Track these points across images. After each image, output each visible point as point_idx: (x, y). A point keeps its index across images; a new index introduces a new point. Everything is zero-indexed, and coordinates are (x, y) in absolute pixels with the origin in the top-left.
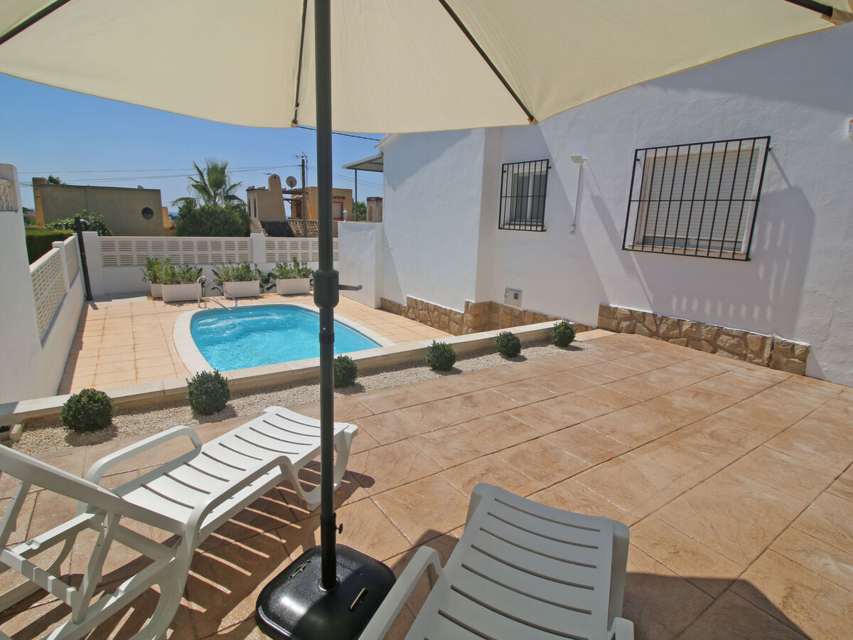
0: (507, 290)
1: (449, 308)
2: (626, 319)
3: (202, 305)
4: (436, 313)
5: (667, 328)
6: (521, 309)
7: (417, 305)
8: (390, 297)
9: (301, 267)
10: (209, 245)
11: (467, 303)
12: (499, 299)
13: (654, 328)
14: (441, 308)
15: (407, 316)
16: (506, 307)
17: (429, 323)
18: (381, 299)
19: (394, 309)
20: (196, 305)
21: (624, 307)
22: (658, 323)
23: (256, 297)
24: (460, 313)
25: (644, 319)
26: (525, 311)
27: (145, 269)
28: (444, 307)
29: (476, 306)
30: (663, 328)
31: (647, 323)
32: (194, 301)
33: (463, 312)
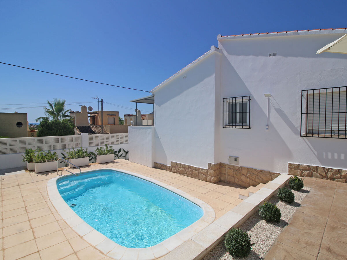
0: (230, 157)
1: (198, 167)
2: (306, 170)
3: (60, 173)
4: (190, 169)
5: (333, 174)
6: (239, 166)
7: (177, 165)
8: (160, 161)
9: (109, 149)
10: (60, 140)
11: (210, 165)
12: (226, 161)
13: (324, 174)
14: (192, 167)
15: (171, 171)
16: (230, 165)
17: (185, 174)
18: (154, 162)
19: (162, 167)
20: (56, 173)
21: (305, 164)
22: (326, 171)
23: (87, 166)
24: (205, 169)
25: (317, 170)
26: (242, 167)
27: (25, 155)
28: (195, 166)
29: (215, 165)
30: (330, 174)
31: (319, 172)
32: (55, 171)
33: (207, 169)
